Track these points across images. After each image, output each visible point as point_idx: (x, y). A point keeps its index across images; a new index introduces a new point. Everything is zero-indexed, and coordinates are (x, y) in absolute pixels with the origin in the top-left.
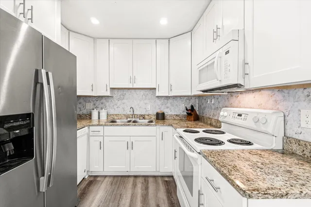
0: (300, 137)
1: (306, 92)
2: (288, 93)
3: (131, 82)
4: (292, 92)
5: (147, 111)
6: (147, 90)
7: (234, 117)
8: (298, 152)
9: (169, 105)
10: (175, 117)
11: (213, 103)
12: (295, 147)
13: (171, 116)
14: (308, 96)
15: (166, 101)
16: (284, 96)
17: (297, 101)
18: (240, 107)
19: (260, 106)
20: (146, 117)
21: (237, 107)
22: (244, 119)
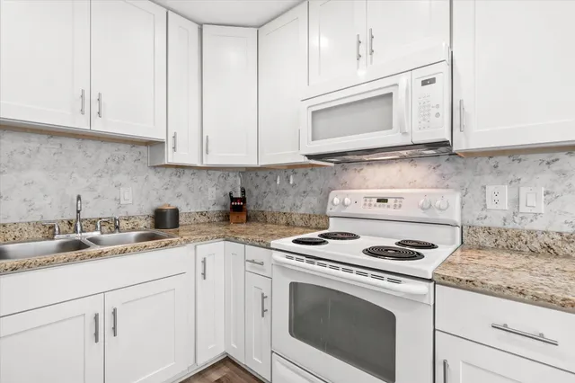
0: (486, 223)
1: (492, 162)
2: (464, 164)
3: (82, 111)
4: (470, 161)
5: (120, 206)
6: (122, 146)
7: (370, 205)
8: (488, 244)
9: (182, 189)
10: (197, 217)
11: (291, 182)
12: (482, 238)
13: (189, 215)
14: (496, 167)
15: (175, 179)
16: (457, 168)
17: (480, 175)
18: (367, 188)
19: (412, 184)
20: (123, 224)
21: (360, 188)
22: (395, 205)
